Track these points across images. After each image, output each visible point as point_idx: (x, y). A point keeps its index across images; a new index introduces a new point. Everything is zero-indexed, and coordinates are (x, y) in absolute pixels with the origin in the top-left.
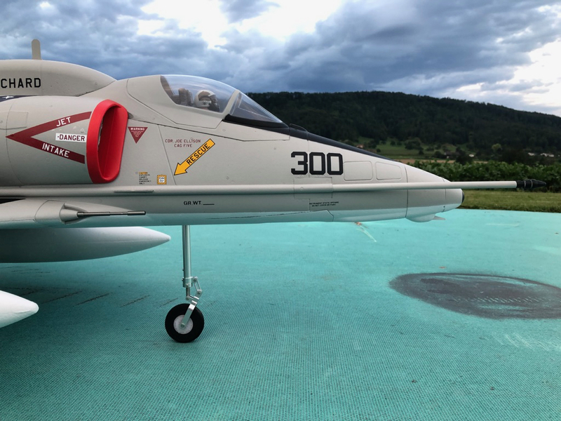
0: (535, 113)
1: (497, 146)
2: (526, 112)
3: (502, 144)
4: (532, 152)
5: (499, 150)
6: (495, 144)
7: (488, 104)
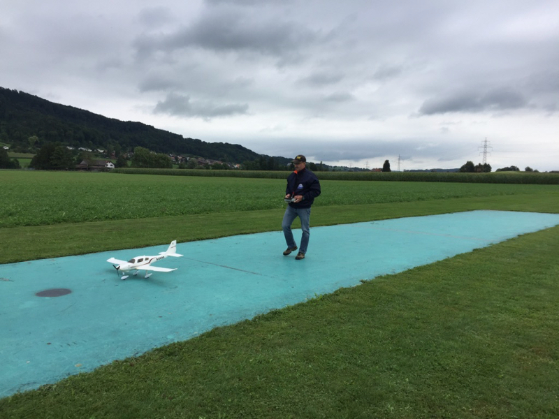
0: (70, 107)
1: (34, 138)
2: (61, 105)
3: (39, 136)
4: (70, 146)
5: (36, 143)
6: (32, 135)
7: (21, 92)
